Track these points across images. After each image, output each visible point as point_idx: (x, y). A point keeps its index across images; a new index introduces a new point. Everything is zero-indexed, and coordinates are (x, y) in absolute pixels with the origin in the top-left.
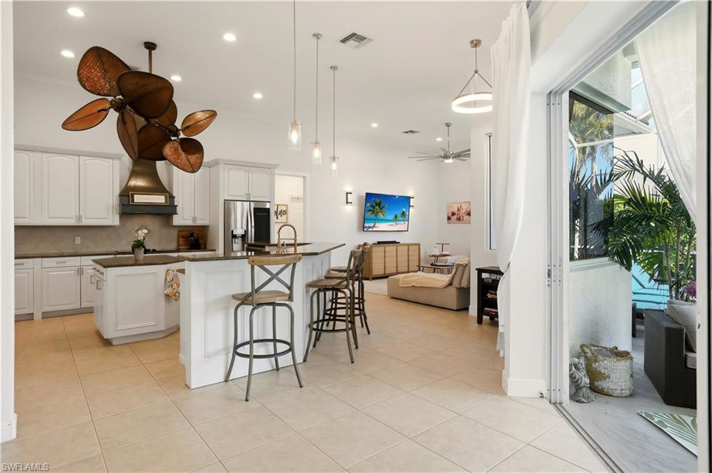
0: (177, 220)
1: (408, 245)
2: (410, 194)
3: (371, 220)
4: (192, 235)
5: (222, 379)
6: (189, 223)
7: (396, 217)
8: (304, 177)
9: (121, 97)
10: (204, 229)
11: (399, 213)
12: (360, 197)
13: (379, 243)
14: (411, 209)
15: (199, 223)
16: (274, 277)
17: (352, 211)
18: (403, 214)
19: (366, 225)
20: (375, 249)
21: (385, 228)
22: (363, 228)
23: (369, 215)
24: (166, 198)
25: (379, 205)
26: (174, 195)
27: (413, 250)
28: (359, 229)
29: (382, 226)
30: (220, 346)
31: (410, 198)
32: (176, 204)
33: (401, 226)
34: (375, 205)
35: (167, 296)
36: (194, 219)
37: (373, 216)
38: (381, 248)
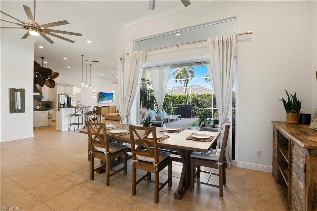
0: (43, 100)
1: (112, 107)
2: (113, 92)
3: (101, 100)
4: (47, 104)
5: (68, 130)
6: (47, 101)
7: (109, 99)
8: (81, 88)
9: (38, 72)
10: (51, 102)
11: (110, 98)
12: (98, 94)
13: (103, 106)
14: (113, 97)
15: (50, 101)
16: (79, 110)
17: (95, 97)
18: (111, 98)
19: (100, 101)
20: (102, 108)
21: (106, 102)
22: (99, 102)
23: (100, 98)
24: (40, 94)
25: (104, 96)
26: (42, 93)
27: (114, 108)
28: (98, 102)
29: (104, 102)
30: (67, 124)
31: (113, 94)
32: (43, 95)
33: (110, 101)
34: (102, 96)
35: (49, 118)
36: (48, 99)
37: (102, 99)
38: (104, 108)
